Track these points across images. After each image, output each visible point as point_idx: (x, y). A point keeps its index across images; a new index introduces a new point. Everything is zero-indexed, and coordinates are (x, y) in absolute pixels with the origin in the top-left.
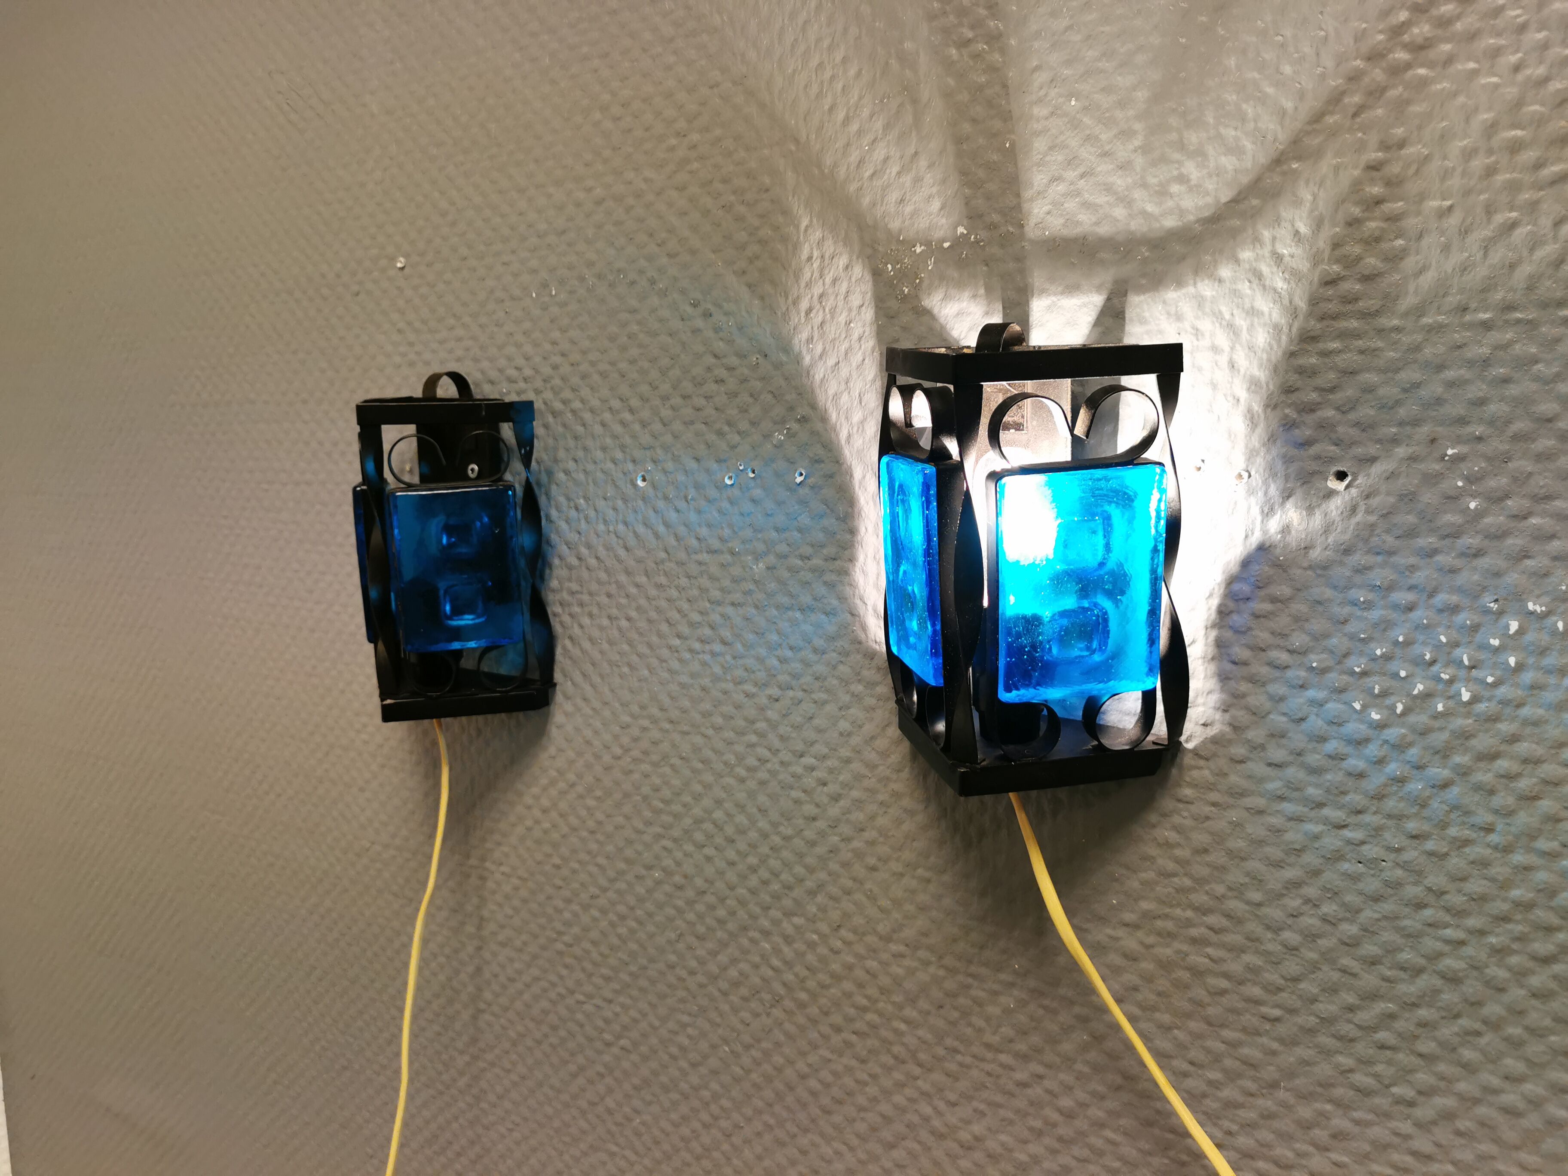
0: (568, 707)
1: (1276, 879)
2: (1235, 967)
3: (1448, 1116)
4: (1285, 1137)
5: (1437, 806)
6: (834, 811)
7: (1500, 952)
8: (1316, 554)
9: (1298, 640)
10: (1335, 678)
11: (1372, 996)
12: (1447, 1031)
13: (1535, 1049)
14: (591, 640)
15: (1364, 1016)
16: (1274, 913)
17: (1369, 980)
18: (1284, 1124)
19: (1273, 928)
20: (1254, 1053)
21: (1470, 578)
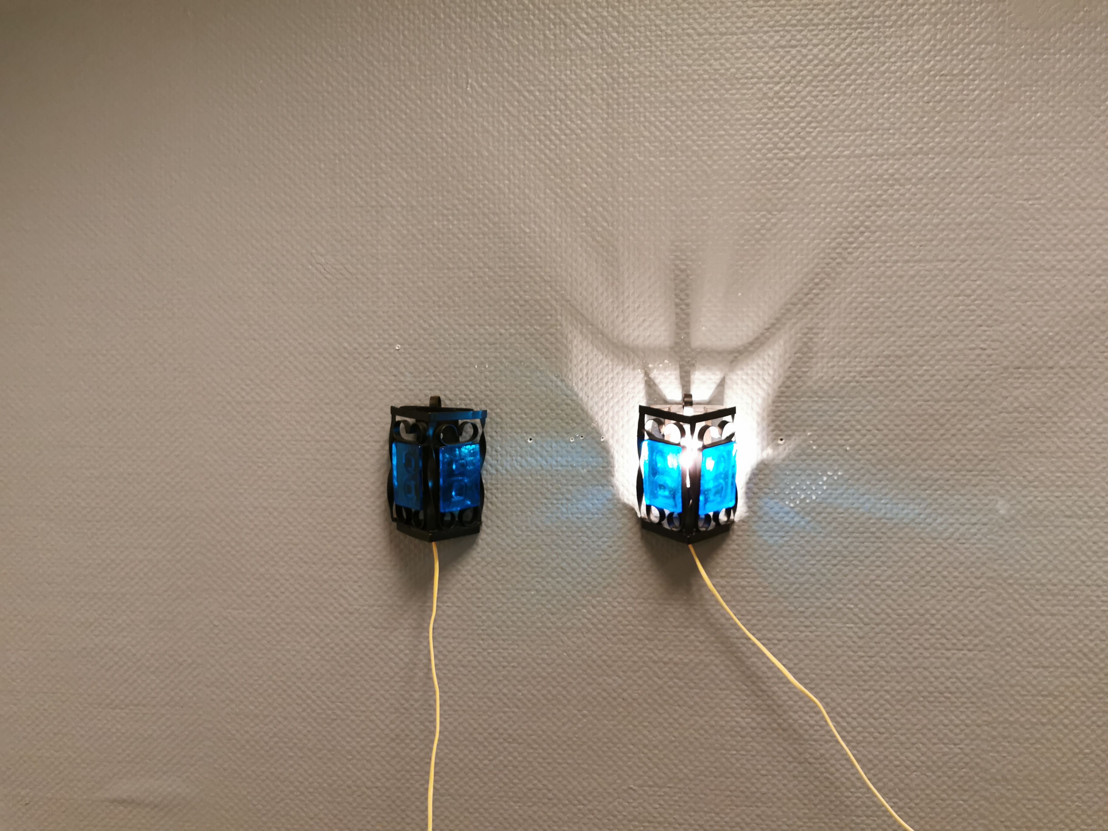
1: (766, 555)
2: (755, 583)
3: (813, 613)
4: (770, 631)
5: (808, 528)
6: (615, 556)
7: (824, 565)
8: (777, 462)
9: (771, 486)
10: (782, 496)
11: (793, 583)
12: (813, 589)
13: (834, 590)
14: (502, 503)
15: (791, 590)
16: (766, 565)
17: (792, 579)
18: (770, 627)
19: (765, 569)
20: (760, 608)
21: (814, 466)
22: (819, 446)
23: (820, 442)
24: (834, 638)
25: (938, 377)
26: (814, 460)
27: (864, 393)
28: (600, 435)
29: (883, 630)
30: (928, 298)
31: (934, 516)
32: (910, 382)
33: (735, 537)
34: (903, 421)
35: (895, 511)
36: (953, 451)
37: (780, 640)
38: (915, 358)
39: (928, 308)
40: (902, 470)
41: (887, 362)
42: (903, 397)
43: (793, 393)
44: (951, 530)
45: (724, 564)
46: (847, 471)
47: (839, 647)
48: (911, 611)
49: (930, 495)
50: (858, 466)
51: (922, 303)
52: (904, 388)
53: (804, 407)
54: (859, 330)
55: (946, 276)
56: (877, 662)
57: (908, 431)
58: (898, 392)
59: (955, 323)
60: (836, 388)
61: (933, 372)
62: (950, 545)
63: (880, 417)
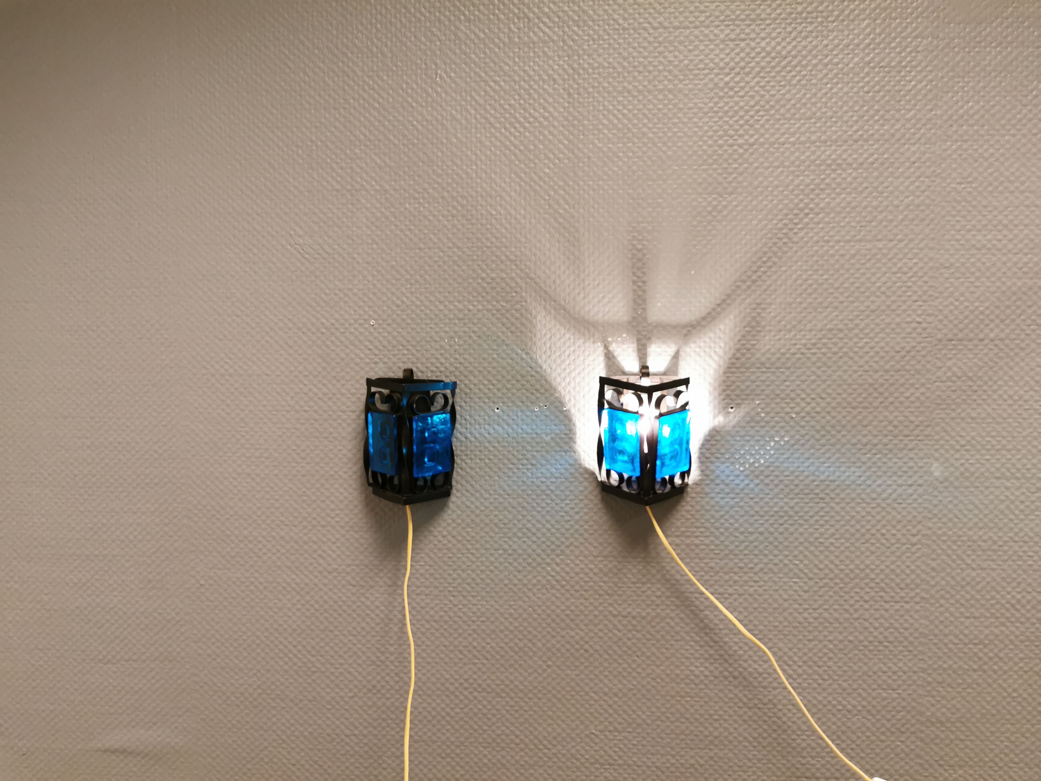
0: (458, 494)
1: (717, 516)
2: (707, 542)
3: (762, 569)
4: (721, 586)
5: (757, 490)
7: (772, 525)
8: (727, 428)
9: (723, 451)
10: (732, 460)
11: (743, 542)
12: (761, 547)
13: (781, 547)
14: (471, 468)
15: (741, 548)
16: (717, 525)
17: (742, 538)
18: (722, 582)
19: (717, 529)
20: (712, 564)
21: (762, 433)
22: (767, 414)
23: (768, 410)
24: (781, 592)
25: (877, 349)
26: (763, 427)
27: (809, 364)
28: (562, 404)
29: (826, 584)
30: (868, 275)
31: (873, 478)
32: (851, 354)
33: (689, 499)
34: (845, 391)
35: (837, 474)
36: (891, 418)
37: (731, 595)
38: (856, 331)
39: (868, 285)
40: (844, 436)
41: (830, 336)
42: (845, 368)
43: (743, 364)
44: (889, 491)
45: (679, 524)
46: (792, 437)
47: (786, 600)
48: (852, 567)
49: (870, 459)
50: (803, 432)
51: (863, 280)
52: (845, 359)
53: (753, 378)
54: (804, 305)
55: (885, 255)
56: (821, 614)
57: (850, 399)
58: (840, 363)
59: (893, 298)
60: (783, 360)
61: (872, 344)
62: (889, 505)
63: (824, 386)
